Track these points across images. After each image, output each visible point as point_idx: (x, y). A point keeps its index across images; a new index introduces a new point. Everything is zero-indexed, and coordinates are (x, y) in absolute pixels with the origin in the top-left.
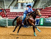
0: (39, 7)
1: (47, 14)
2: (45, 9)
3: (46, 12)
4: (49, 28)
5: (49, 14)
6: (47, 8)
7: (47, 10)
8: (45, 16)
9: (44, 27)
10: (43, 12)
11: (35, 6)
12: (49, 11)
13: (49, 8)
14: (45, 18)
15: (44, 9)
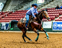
0: (9, 10)
2: (15, 13)
3: (16, 15)
6: (17, 12)
10: (13, 16)
13: (19, 12)
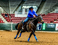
1: (49, 19)
4: (51, 33)
5: (51, 20)
7: (49, 16)
8: (47, 21)
9: (46, 32)
11: (38, 12)
12: (51, 16)
14: (47, 23)
15: (46, 15)
